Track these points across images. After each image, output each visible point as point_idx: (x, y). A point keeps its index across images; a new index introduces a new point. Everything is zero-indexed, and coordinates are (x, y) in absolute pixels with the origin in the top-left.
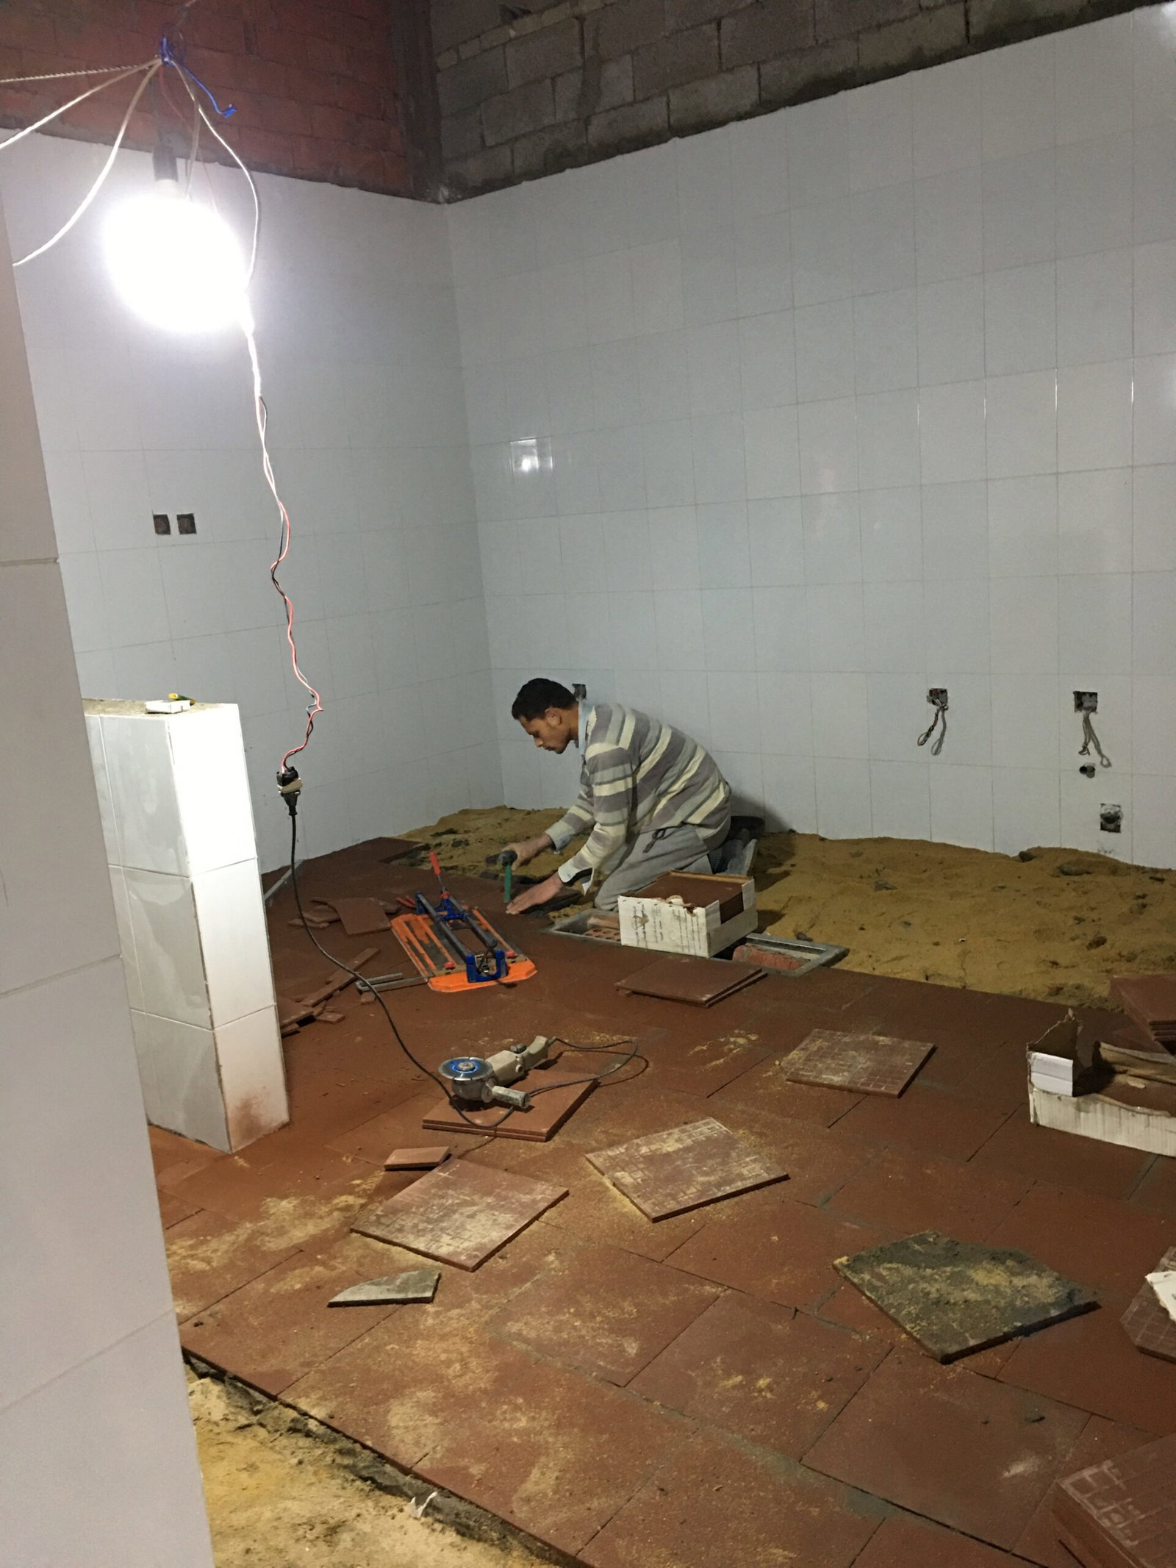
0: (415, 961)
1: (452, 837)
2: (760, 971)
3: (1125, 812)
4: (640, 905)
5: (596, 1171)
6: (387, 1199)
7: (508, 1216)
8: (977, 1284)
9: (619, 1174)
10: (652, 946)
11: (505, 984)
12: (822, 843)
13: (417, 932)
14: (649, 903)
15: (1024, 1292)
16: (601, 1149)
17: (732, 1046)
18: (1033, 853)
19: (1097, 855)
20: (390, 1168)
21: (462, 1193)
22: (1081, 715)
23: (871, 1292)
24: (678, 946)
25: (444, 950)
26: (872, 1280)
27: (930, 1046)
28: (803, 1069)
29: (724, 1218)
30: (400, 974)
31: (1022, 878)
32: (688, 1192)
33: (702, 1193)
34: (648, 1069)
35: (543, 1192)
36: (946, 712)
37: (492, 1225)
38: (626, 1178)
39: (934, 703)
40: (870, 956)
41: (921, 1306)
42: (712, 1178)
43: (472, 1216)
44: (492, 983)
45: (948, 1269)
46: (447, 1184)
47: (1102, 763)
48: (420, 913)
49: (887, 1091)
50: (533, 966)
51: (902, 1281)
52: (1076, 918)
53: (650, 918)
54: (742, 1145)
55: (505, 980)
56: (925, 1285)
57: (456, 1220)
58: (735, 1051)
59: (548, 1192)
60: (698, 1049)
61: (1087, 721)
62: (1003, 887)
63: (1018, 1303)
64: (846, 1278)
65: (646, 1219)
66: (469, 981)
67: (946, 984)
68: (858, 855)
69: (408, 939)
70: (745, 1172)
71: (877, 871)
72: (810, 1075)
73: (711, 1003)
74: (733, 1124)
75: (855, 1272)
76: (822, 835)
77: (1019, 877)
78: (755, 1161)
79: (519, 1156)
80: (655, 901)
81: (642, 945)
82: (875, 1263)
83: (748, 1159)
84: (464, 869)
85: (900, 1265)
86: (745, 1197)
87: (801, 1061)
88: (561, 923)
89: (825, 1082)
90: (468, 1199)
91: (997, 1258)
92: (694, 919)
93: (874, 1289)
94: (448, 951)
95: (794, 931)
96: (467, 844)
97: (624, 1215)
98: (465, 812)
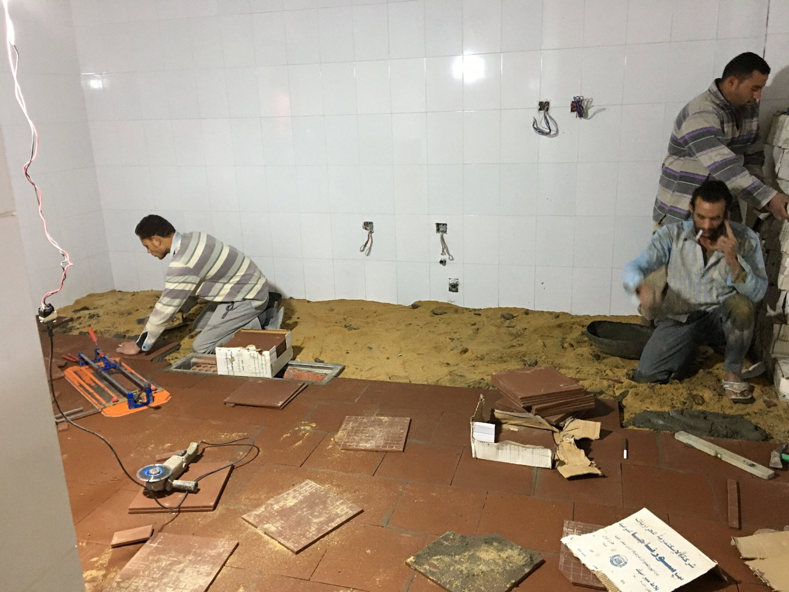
0: (88, 398)
1: (87, 312)
2: (304, 384)
3: (460, 282)
4: (230, 352)
5: (250, 526)
6: (121, 569)
7: (205, 567)
8: (484, 560)
9: (266, 526)
10: (237, 374)
11: (152, 407)
12: (309, 304)
13: (84, 378)
14: (235, 351)
15: (508, 560)
16: (249, 511)
17: (304, 432)
18: (418, 304)
19: (447, 304)
20: (115, 546)
21: (171, 556)
22: (439, 235)
23: (433, 576)
24: (252, 373)
25: (106, 389)
26: (431, 569)
27: (409, 419)
28: (348, 442)
29: (336, 543)
30: (82, 408)
31: (418, 318)
32: (311, 531)
33: (319, 530)
34: (260, 453)
35: (224, 546)
36: (372, 234)
37: (198, 575)
38: (272, 527)
39: (366, 229)
40: (357, 368)
41: (461, 579)
42: (322, 519)
43: (182, 571)
44: (145, 408)
45: (466, 554)
46: (158, 551)
47: (449, 258)
48: (82, 365)
49: (396, 449)
50: (169, 394)
51: (446, 566)
52: (450, 339)
53: (236, 359)
54: (331, 495)
55: (152, 405)
56: (459, 566)
57: (172, 576)
58: (306, 435)
59: (226, 546)
60: (285, 436)
61: (442, 239)
62: (410, 324)
63: (508, 568)
64: (415, 569)
65: (291, 553)
66: (130, 408)
67: (401, 381)
68: (332, 310)
69: (79, 383)
70: (338, 511)
71: (344, 319)
72: (354, 445)
73: (283, 407)
74: (321, 482)
75: (420, 565)
76: (308, 299)
77: (416, 318)
78: (342, 504)
79: (199, 524)
80: (238, 349)
81: (231, 374)
82: (428, 558)
83: (338, 503)
84: (101, 333)
85: (441, 556)
86: (343, 527)
87: (345, 437)
88: (175, 363)
89: (363, 448)
90: (176, 559)
91: (488, 542)
92: (263, 357)
93: (433, 574)
94: (110, 390)
95: (313, 357)
96: (99, 316)
97: (277, 552)
98: (90, 296)
